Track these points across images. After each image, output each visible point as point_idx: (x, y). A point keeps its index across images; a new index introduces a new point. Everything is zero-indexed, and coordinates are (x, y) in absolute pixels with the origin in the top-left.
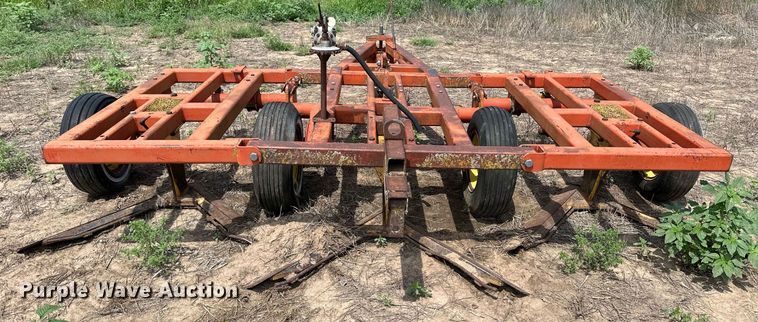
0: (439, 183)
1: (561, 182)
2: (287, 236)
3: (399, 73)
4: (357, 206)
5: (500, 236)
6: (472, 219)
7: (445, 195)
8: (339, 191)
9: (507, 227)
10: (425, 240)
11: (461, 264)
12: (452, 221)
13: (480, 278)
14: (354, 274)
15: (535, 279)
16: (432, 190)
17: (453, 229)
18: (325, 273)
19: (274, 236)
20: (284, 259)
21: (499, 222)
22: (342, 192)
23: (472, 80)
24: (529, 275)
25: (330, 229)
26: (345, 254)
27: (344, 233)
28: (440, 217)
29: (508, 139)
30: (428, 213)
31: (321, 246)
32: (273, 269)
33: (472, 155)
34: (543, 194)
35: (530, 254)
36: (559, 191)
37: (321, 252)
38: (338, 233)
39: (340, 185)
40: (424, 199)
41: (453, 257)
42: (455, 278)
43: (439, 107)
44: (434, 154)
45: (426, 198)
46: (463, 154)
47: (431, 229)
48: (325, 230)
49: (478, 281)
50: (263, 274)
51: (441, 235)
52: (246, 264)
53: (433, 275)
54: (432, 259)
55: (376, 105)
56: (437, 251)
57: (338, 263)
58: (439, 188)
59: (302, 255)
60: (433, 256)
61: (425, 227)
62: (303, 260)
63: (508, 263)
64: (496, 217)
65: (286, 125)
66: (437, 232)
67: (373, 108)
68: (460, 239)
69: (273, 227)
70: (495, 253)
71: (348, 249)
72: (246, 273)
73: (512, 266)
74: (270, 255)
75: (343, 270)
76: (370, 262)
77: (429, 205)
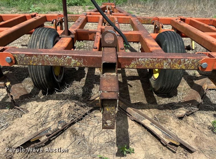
0: (136, 74)
1: (197, 73)
2: (45, 109)
3: (116, 16)
4: (93, 87)
5: (172, 107)
6: (155, 95)
7: (139, 81)
8: (85, 79)
9: (175, 100)
10: (130, 110)
11: (152, 128)
12: (144, 96)
13: (164, 139)
14: (86, 134)
15: (198, 139)
16: (133, 78)
17: (145, 102)
18: (68, 133)
19: (37, 109)
20: (42, 125)
21: (170, 96)
22: (86, 79)
23: (154, 19)
24: (194, 136)
25: (72, 104)
26: (82, 119)
27: (82, 106)
28: (137, 93)
29: (180, 50)
30: (131, 91)
31: (66, 115)
32: (34, 132)
33: (165, 59)
34: (191, 80)
35: (191, 119)
36: (197, 78)
37: (66, 120)
38: (78, 107)
39: (86, 75)
40: (129, 83)
41: (147, 122)
42: (148, 137)
43: (138, 30)
44: (138, 59)
45: (129, 82)
46: (158, 59)
47: (133, 101)
48: (69, 105)
49: (164, 141)
50: (27, 136)
51: (139, 106)
52: (18, 128)
53: (135, 134)
54: (133, 122)
55: (102, 30)
56: (136, 118)
57: (77, 126)
58: (136, 77)
59: (53, 122)
60: (134, 121)
61: (129, 100)
62: (53, 126)
63: (180, 126)
64: (168, 94)
65: (47, 40)
66: (135, 104)
67: (100, 31)
68: (149, 108)
69: (37, 103)
70: (171, 119)
71: (84, 116)
72: (16, 135)
73: (182, 128)
74: (33, 122)
75: (79, 131)
76: (96, 125)
77: (131, 86)
